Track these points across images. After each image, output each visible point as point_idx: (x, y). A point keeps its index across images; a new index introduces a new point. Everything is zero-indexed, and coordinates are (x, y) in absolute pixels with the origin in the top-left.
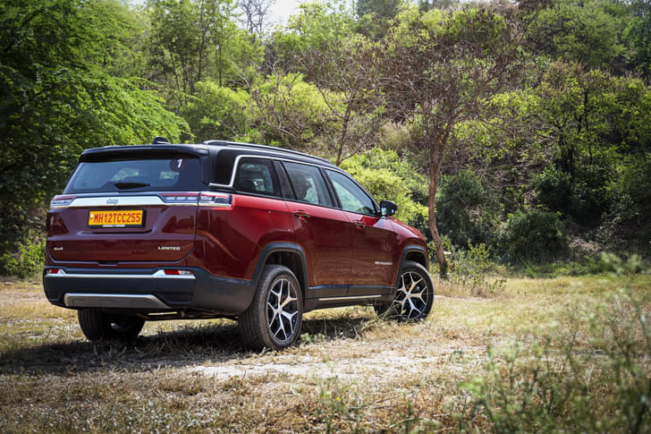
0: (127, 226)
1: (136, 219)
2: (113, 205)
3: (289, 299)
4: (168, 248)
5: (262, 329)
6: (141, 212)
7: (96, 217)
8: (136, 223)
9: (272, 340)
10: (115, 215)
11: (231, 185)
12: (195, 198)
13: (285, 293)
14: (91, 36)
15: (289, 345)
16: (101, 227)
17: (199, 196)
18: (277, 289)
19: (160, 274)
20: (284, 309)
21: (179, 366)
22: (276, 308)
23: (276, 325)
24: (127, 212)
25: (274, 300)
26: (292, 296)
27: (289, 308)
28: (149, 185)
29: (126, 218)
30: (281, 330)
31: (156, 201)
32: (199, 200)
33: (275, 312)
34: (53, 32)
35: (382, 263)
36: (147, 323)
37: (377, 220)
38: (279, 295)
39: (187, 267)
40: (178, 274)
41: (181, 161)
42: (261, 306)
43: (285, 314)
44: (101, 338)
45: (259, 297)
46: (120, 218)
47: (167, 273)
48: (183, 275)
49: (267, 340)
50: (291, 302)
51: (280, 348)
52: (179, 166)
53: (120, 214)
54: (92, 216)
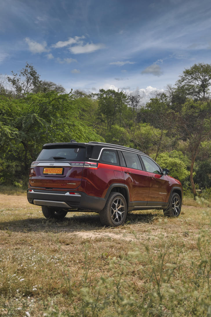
0: (57, 174)
1: (60, 171)
2: (52, 166)
3: (121, 206)
4: (71, 184)
5: (108, 218)
6: (62, 169)
7: (46, 170)
8: (60, 173)
9: (113, 223)
10: (53, 170)
11: (98, 160)
12: (83, 164)
13: (119, 203)
14: (71, 108)
15: (120, 225)
16: (47, 174)
17: (84, 163)
18: (116, 202)
19: (68, 194)
20: (118, 210)
22: (115, 209)
23: (115, 216)
24: (57, 169)
25: (114, 206)
26: (122, 205)
27: (121, 210)
28: (66, 158)
29: (56, 171)
30: (117, 219)
31: (67, 165)
32: (84, 165)
33: (114, 211)
34: (58, 106)
37: (161, 176)
38: (117, 204)
39: (78, 192)
40: (74, 194)
41: (78, 149)
42: (108, 209)
43: (119, 212)
44: (49, 217)
45: (108, 205)
46: (55, 171)
47: (70, 193)
48: (76, 195)
49: (110, 222)
50: (122, 207)
51: (116, 226)
52: (78, 151)
53: (55, 170)
54: (45, 170)
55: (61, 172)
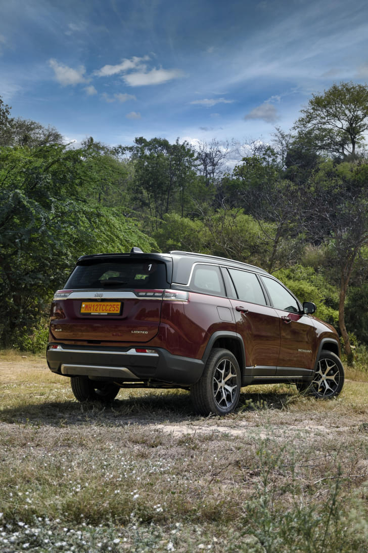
0: (109, 314)
2: (99, 297)
3: (230, 376)
4: (139, 332)
5: (209, 398)
6: (120, 304)
7: (86, 306)
8: (115, 312)
9: (216, 407)
10: (100, 305)
11: (188, 285)
12: (160, 294)
13: (227, 370)
15: (230, 412)
16: (89, 314)
17: (164, 292)
18: (221, 367)
19: (132, 352)
20: (226, 383)
21: (145, 424)
22: (221, 382)
23: (219, 395)
24: (109, 303)
25: (218, 376)
26: (232, 373)
27: (230, 383)
28: (126, 284)
29: (108, 308)
30: (224, 400)
31: (130, 295)
32: (163, 296)
33: (220, 385)
35: (304, 351)
36: (122, 390)
37: (300, 317)
38: (223, 372)
39: (152, 348)
40: (146, 352)
41: (151, 265)
42: (209, 381)
43: (227, 387)
44: (87, 399)
45: (207, 373)
46: (104, 308)
47: (137, 351)
48: (149, 354)
49: (213, 408)
50: (233, 377)
51: (223, 415)
52: (149, 270)
53: (104, 305)
54: (83, 306)
55: (117, 309)
